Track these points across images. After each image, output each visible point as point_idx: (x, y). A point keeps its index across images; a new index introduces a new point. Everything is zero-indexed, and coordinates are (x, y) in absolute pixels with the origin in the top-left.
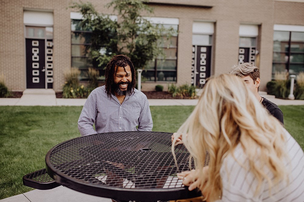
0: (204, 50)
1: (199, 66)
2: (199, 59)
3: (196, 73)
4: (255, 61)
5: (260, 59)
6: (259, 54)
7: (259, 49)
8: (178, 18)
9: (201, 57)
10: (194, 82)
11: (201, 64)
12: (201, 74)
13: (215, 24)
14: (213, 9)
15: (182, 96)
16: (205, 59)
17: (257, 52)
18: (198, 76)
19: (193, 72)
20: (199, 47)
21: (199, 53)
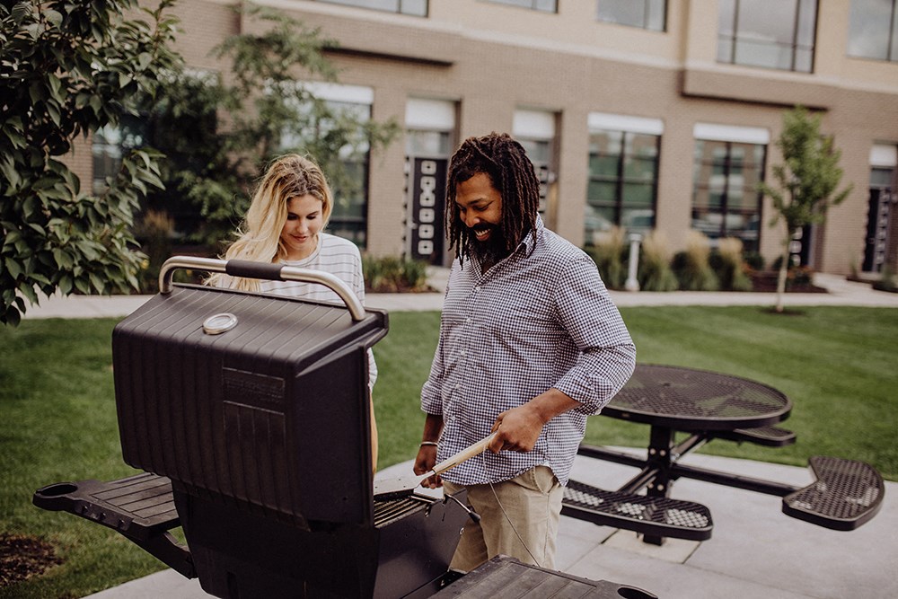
0: (430, 168)
1: (417, 208)
2: (418, 191)
3: (411, 225)
4: (547, 198)
5: (558, 194)
6: (556, 181)
7: (556, 170)
8: (373, 87)
9: (423, 186)
10: (407, 247)
11: (423, 202)
12: (423, 228)
13: (458, 105)
14: (455, 69)
15: (393, 287)
16: (433, 192)
17: (551, 177)
18: (415, 232)
19: (405, 223)
20: (419, 161)
21: (418, 175)
